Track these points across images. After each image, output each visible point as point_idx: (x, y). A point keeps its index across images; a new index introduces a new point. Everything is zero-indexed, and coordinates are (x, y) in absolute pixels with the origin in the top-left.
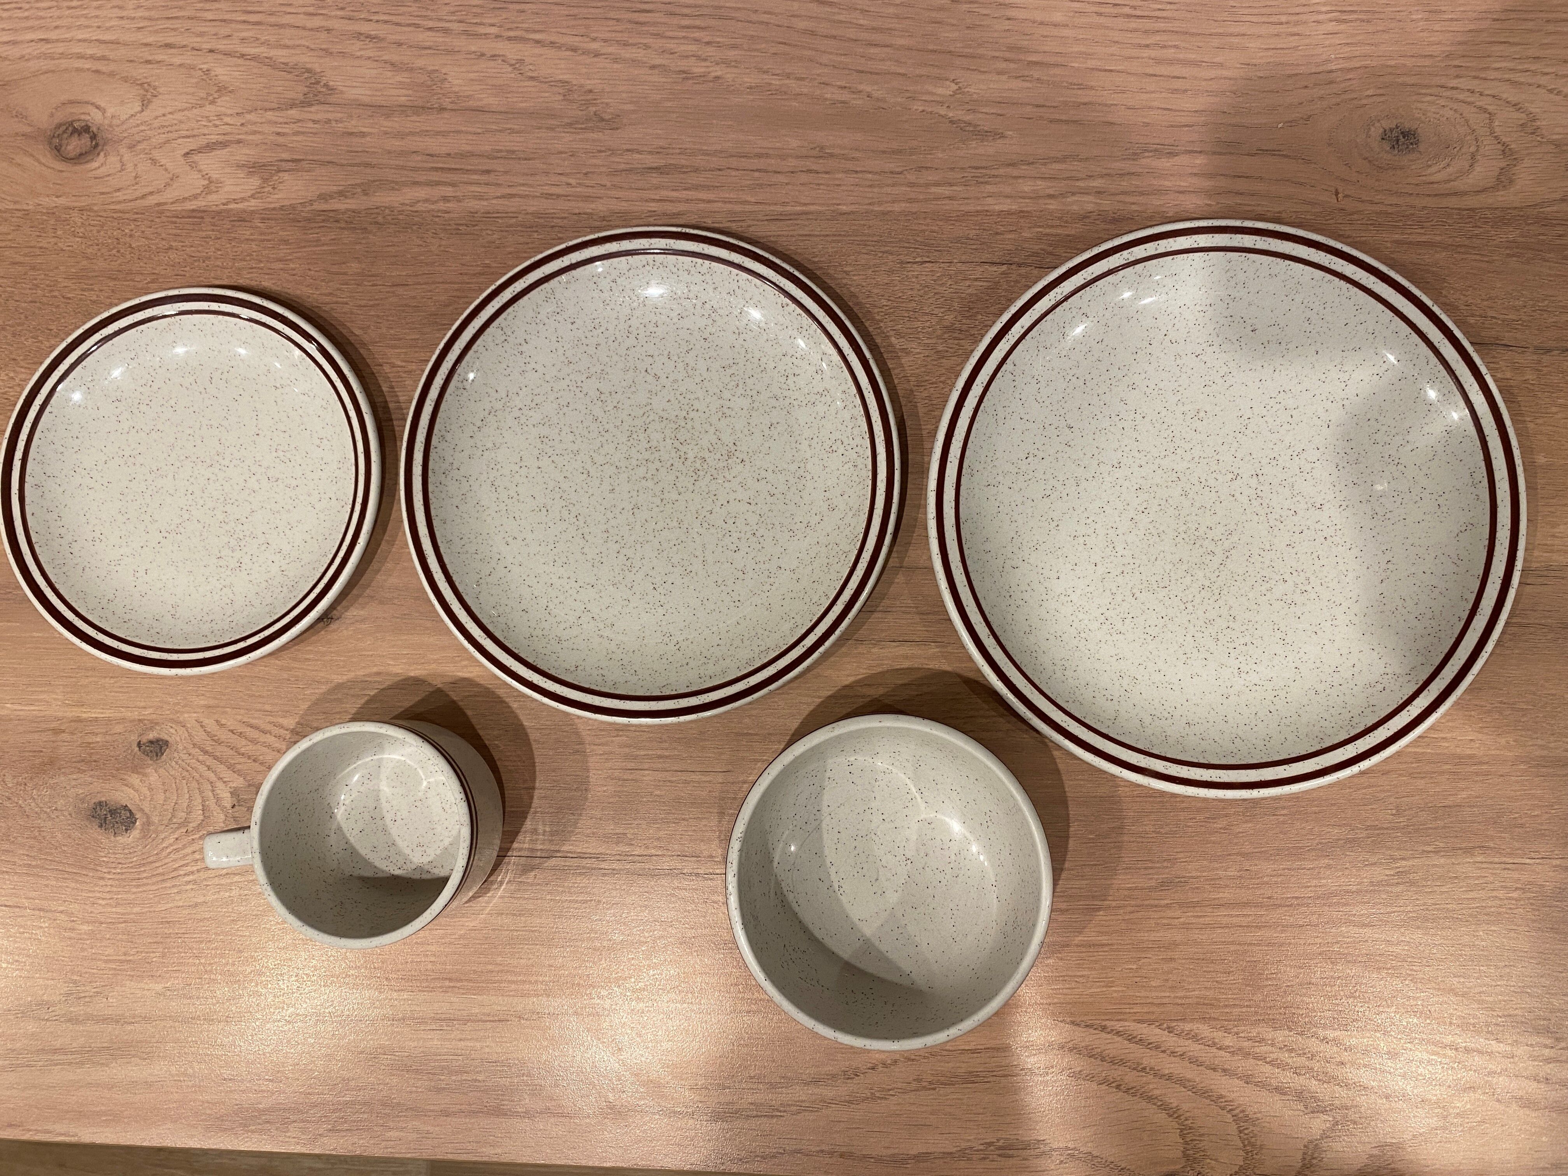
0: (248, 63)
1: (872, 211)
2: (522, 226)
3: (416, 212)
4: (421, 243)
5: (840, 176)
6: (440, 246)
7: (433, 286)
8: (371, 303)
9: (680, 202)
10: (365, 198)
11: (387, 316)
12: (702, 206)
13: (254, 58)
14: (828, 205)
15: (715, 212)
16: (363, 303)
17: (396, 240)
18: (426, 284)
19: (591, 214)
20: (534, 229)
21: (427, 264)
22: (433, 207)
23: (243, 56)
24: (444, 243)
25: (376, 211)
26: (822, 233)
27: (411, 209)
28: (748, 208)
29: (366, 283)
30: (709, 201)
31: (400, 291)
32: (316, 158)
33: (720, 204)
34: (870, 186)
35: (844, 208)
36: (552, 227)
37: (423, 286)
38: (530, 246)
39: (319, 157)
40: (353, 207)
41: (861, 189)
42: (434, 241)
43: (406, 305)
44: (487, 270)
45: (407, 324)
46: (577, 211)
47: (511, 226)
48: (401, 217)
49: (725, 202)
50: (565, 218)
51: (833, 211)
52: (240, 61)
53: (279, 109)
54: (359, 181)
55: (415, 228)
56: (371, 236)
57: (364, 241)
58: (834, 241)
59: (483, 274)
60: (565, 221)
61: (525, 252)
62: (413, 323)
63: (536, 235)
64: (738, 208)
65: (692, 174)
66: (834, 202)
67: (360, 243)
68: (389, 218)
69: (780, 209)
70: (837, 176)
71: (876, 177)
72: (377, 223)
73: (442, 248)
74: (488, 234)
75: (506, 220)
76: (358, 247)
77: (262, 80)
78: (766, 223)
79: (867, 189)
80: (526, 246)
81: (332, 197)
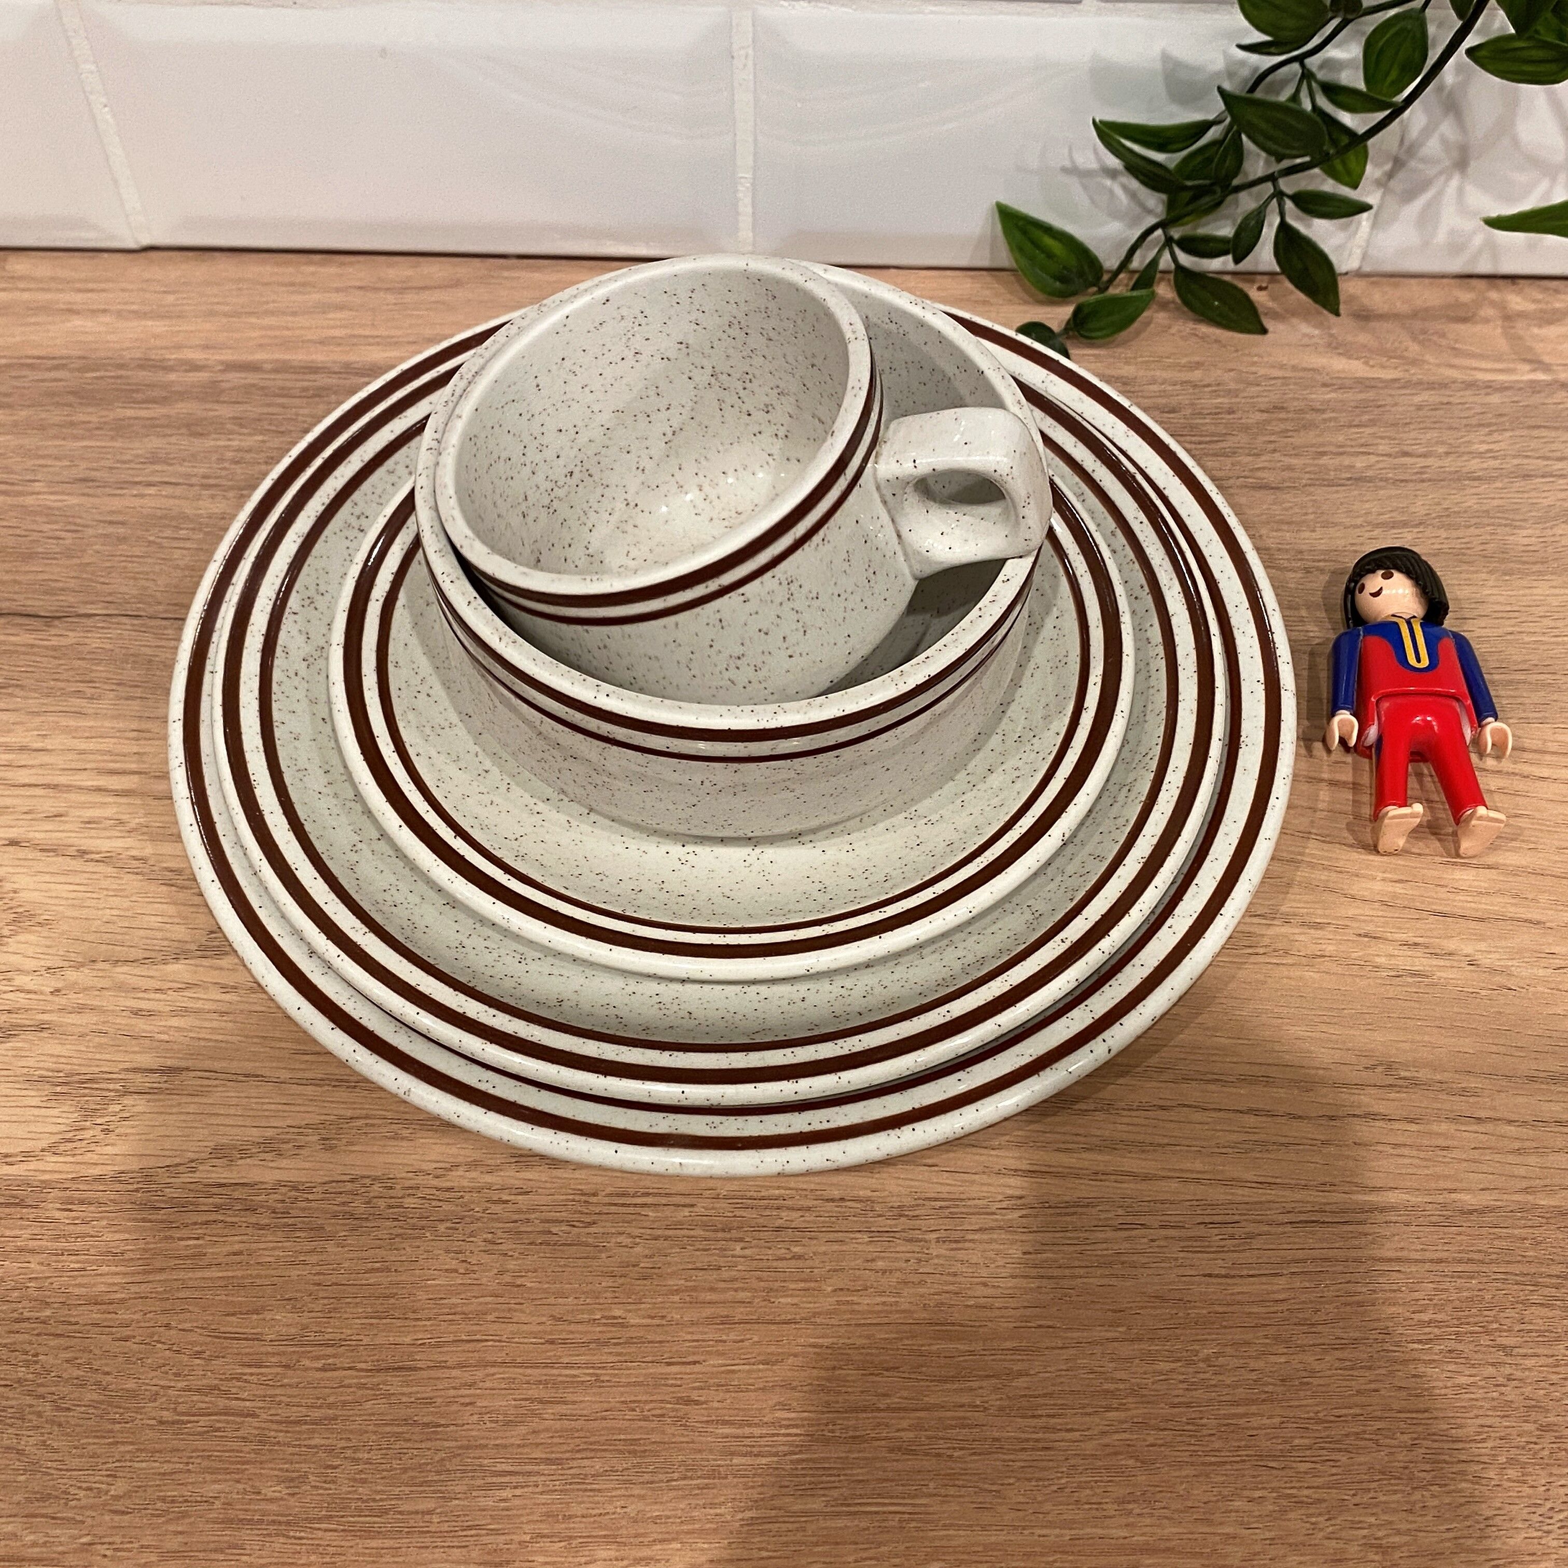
0: (91, 867)
1: (1536, 1206)
2: (705, 1226)
3: (449, 1189)
4: (454, 1264)
5: (1444, 1127)
6: (501, 1273)
7: (480, 1374)
8: (317, 1414)
9: (1078, 1176)
10: (326, 1156)
11: (356, 1449)
12: (1129, 1187)
13: (107, 859)
14: (1428, 1192)
15: (1163, 1202)
16: (294, 1413)
17: (392, 1256)
18: (460, 1366)
19: (868, 1200)
20: (734, 1234)
21: (466, 1317)
22: (488, 1178)
23: (82, 853)
24: (511, 1265)
25: (349, 1186)
26: (1429, 1255)
27: (436, 1182)
28: (1241, 1194)
29: (307, 1363)
30: (1146, 1178)
31: (394, 1384)
32: (217, 1065)
33: (1174, 1185)
34: (1518, 1152)
35: (1468, 1199)
36: (778, 1229)
37: (455, 1373)
38: (725, 1274)
39: (224, 1064)
40: (293, 1176)
41: (1497, 1157)
42: (485, 1259)
43: (406, 1421)
44: (615, 1332)
45: (405, 1470)
46: (836, 1194)
47: (679, 1225)
48: (409, 1202)
49: (1185, 1181)
50: (809, 1209)
51: (1444, 1206)
52: (77, 864)
53: (147, 961)
54: (316, 1119)
55: (442, 1227)
56: (331, 1247)
57: (313, 1259)
58: (1459, 1275)
59: (606, 1344)
60: (809, 1217)
61: (712, 1289)
62: (420, 1467)
63: (738, 1249)
64: (1218, 1194)
65: (1100, 1116)
66: (1442, 1184)
67: (304, 1263)
68: (382, 1203)
69: (1314, 1197)
70: (1435, 1127)
71: (1525, 1132)
72: (352, 1216)
73: (507, 1278)
74: (619, 1245)
75: (668, 1211)
76: (294, 1273)
77: (115, 901)
78: (1288, 1228)
79: (1511, 1158)
80: (715, 1275)
81: (244, 1153)
